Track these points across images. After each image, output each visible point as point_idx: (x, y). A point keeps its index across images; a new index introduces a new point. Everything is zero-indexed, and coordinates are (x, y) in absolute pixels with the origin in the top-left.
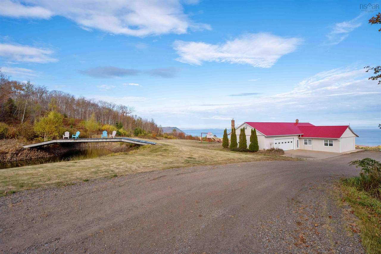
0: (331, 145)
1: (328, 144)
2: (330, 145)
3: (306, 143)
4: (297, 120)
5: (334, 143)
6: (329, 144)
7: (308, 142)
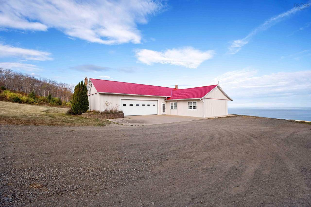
0: (195, 108)
1: (191, 106)
2: (193, 109)
3: (172, 107)
4: (177, 86)
5: (198, 105)
6: (193, 106)
7: (174, 106)
